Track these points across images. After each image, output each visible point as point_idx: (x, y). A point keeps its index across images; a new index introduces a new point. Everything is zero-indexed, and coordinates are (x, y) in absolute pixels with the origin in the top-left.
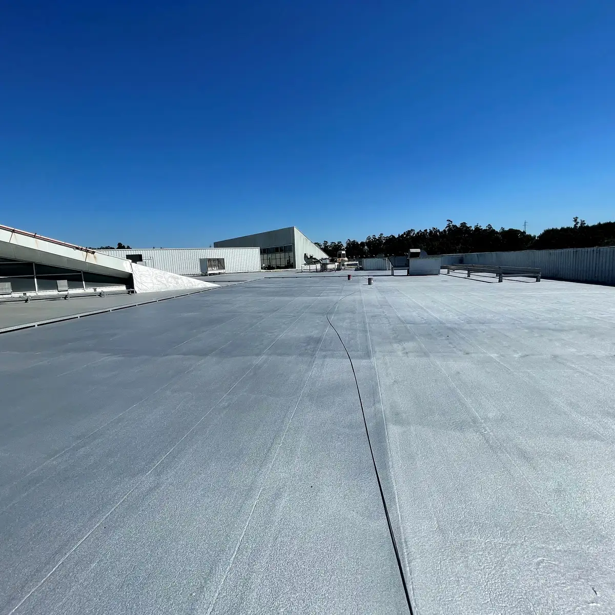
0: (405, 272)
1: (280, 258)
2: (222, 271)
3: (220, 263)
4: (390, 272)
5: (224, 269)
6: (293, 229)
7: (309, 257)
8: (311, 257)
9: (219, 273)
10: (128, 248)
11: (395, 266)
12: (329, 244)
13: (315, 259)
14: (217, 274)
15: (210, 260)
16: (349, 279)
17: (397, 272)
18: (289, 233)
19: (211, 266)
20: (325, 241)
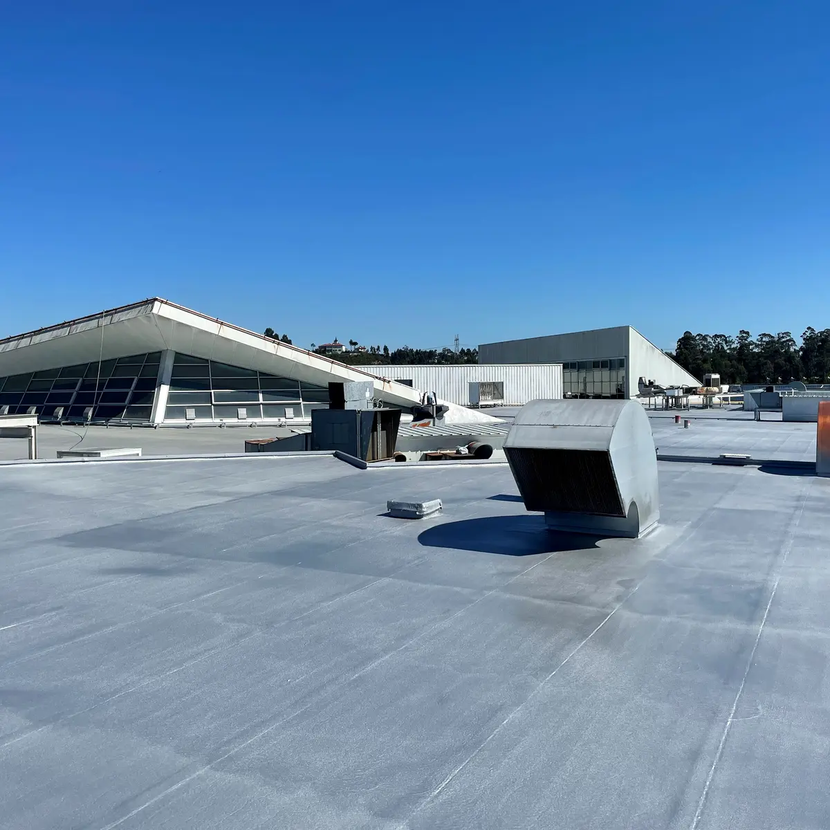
0: (779, 416)
1: (602, 379)
2: (499, 402)
3: (496, 389)
4: (751, 415)
5: (503, 398)
6: (627, 329)
7: (647, 383)
8: (651, 383)
9: (495, 405)
10: (286, 340)
11: (760, 407)
12: (754, 338)
13: (657, 387)
14: (490, 406)
15: (483, 384)
16: (677, 421)
17: (764, 415)
18: (620, 336)
19: (484, 393)
20: (742, 332)
